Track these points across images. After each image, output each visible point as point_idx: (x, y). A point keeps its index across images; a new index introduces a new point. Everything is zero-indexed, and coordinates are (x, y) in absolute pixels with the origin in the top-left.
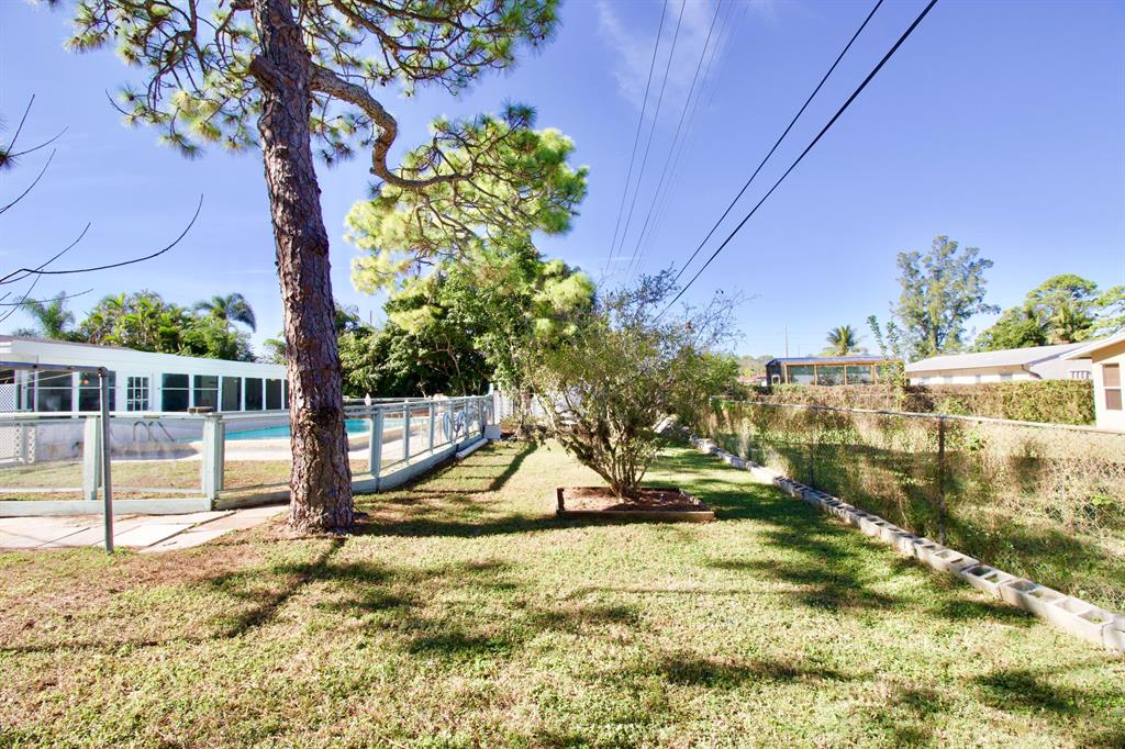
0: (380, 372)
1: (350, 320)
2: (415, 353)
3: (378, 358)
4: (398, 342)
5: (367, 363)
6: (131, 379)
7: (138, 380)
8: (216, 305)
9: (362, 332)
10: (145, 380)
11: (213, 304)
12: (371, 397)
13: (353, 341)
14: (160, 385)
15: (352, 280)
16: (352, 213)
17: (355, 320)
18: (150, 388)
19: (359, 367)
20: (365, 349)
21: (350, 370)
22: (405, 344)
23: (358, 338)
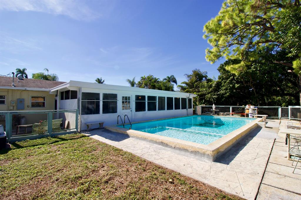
0: (217, 95)
1: (204, 77)
2: (234, 86)
3: (216, 89)
4: (225, 82)
5: (211, 92)
6: (123, 97)
7: (126, 97)
8: (167, 79)
9: (209, 81)
10: (129, 98)
11: (167, 78)
12: (215, 105)
13: (206, 84)
14: (135, 100)
15: (206, 58)
16: (207, 24)
17: (206, 77)
18: (131, 101)
19: (208, 93)
20: (211, 86)
21: (205, 95)
22: (229, 83)
23: (207, 83)
